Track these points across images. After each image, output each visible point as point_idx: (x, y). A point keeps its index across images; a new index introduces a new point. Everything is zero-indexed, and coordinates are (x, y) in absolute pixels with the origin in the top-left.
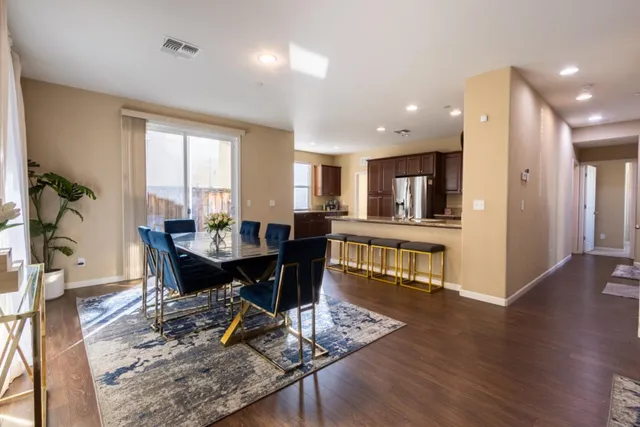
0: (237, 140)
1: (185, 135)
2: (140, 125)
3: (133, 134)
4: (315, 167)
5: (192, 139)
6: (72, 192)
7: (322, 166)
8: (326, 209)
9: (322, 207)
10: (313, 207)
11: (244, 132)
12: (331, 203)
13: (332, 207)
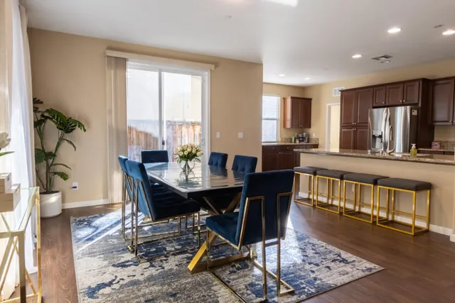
0: (207, 74)
1: (160, 71)
2: (121, 64)
4: (284, 99)
5: (166, 75)
6: (67, 125)
7: (292, 98)
8: (295, 142)
9: (291, 139)
10: (282, 139)
11: (213, 66)
12: (300, 136)
13: (301, 139)
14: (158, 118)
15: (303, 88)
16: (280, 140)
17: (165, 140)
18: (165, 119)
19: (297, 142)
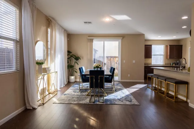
0: (120, 40)
1: (104, 41)
3: (90, 43)
4: (167, 46)
5: (106, 42)
6: (77, 58)
7: (169, 45)
8: (173, 65)
9: (171, 64)
10: (165, 64)
11: (122, 38)
12: (176, 62)
13: (176, 64)
14: (103, 56)
15: (178, 41)
16: (164, 64)
17: (105, 63)
18: (106, 55)
19: (174, 65)
